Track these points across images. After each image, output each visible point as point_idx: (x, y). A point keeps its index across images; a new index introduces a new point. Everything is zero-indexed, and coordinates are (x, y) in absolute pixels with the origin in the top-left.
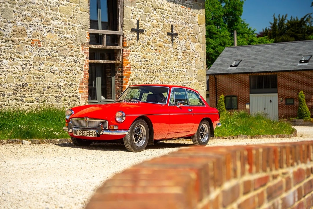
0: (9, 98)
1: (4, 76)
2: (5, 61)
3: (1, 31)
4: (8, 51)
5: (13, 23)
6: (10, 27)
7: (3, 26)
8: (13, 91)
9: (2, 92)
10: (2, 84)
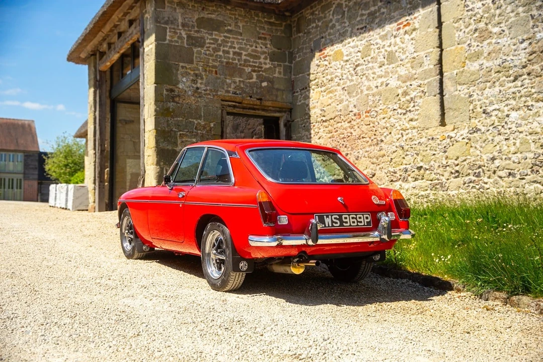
0: (524, 181)
1: (514, 141)
2: (514, 115)
3: (507, 63)
4: (520, 94)
5: (530, 39)
6: (522, 50)
7: (511, 53)
8: (532, 167)
9: (511, 170)
10: (510, 156)
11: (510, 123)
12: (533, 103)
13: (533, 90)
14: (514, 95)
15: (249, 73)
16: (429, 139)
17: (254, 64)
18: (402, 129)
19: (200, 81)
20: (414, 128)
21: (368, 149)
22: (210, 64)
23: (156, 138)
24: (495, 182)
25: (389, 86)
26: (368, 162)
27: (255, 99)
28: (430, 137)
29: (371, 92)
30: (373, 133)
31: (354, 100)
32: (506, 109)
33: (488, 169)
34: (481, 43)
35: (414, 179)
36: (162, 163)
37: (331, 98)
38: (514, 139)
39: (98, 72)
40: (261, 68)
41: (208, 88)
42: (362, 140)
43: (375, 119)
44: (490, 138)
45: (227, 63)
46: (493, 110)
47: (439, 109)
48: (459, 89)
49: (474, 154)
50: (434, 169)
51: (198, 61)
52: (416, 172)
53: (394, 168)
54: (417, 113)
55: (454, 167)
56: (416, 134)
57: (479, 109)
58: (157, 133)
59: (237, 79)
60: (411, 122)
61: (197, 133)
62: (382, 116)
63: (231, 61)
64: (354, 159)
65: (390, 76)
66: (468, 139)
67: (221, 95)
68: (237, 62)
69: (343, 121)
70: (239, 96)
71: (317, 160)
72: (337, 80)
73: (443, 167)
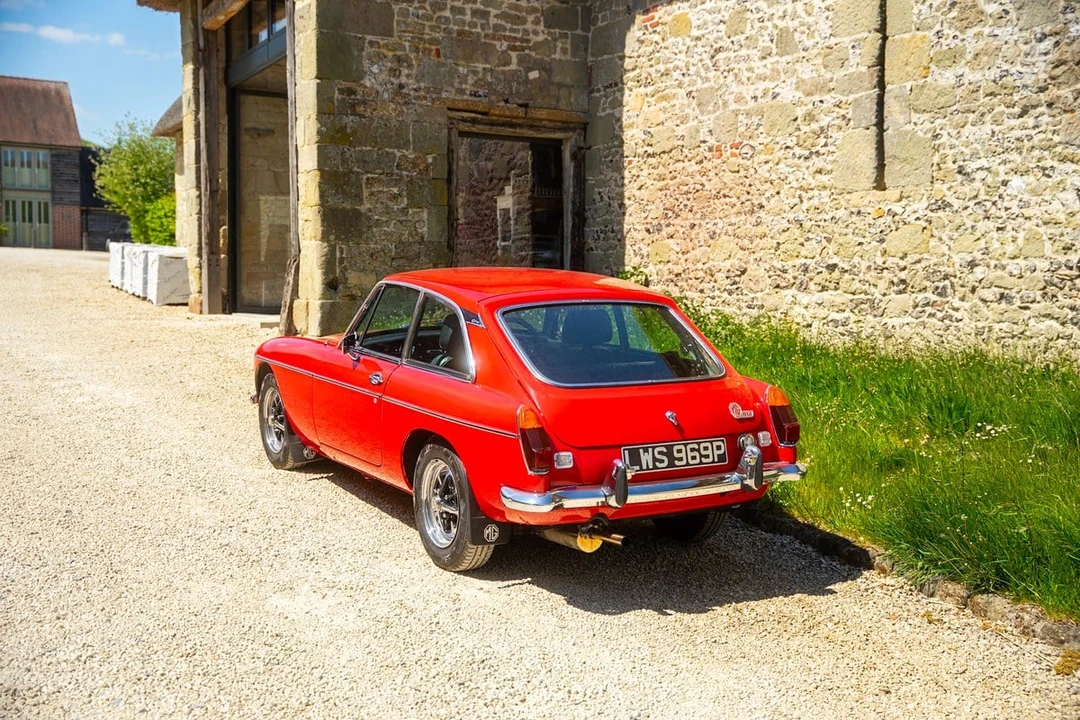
0: (1027, 312)
1: (1014, 232)
2: (1016, 182)
3: (1009, 78)
4: (1031, 144)
5: (1057, 34)
6: (1040, 54)
7: (1019, 59)
8: (1045, 288)
9: (1005, 288)
10: (1004, 262)
11: (1009, 198)
12: (1055, 164)
13: (1056, 139)
14: (1019, 144)
15: (503, 52)
16: (852, 213)
17: (513, 35)
18: (801, 188)
19: (405, 71)
20: (825, 188)
21: (733, 220)
22: (426, 37)
23: (320, 187)
24: (974, 309)
25: (778, 98)
26: (733, 245)
27: (515, 106)
28: (853, 210)
29: (742, 108)
30: (745, 189)
31: (709, 120)
32: (1002, 169)
33: (961, 282)
34: (961, 32)
35: (820, 288)
36: (332, 237)
37: (664, 110)
38: (1013, 229)
39: (200, 31)
40: (528, 41)
41: (422, 85)
42: (723, 200)
43: (749, 163)
44: (969, 223)
45: (460, 33)
46: (978, 169)
47: (873, 156)
48: (914, 120)
49: (937, 250)
50: (860, 272)
51: (401, 31)
52: (826, 274)
53: (784, 263)
54: (830, 158)
55: (897, 272)
56: (827, 200)
57: (950, 164)
58: (322, 177)
59: (480, 66)
60: (818, 176)
61: (401, 176)
62: (763, 158)
63: (467, 28)
64: (707, 236)
65: (782, 79)
66: (927, 221)
67: (448, 98)
68: (479, 30)
69: (686, 160)
70: (483, 99)
71: (635, 230)
72: (676, 75)
73: (876, 269)
